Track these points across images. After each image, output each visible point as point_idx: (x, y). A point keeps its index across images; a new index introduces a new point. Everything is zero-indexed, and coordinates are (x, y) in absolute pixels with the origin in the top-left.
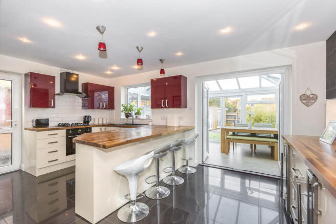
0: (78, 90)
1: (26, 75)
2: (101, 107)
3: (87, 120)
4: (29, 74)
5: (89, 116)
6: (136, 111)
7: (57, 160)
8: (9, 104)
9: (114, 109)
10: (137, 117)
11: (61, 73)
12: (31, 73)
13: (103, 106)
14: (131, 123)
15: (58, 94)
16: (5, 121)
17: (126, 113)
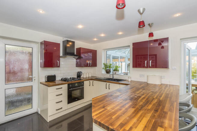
0: (74, 53)
1: (41, 43)
2: (89, 65)
3: (79, 75)
4: (44, 42)
5: (81, 72)
6: (114, 69)
7: (62, 108)
8: (31, 65)
9: (96, 66)
10: (115, 73)
11: (63, 41)
12: (45, 41)
13: (90, 65)
14: (112, 77)
15: (61, 57)
16: (28, 77)
17: (107, 70)
